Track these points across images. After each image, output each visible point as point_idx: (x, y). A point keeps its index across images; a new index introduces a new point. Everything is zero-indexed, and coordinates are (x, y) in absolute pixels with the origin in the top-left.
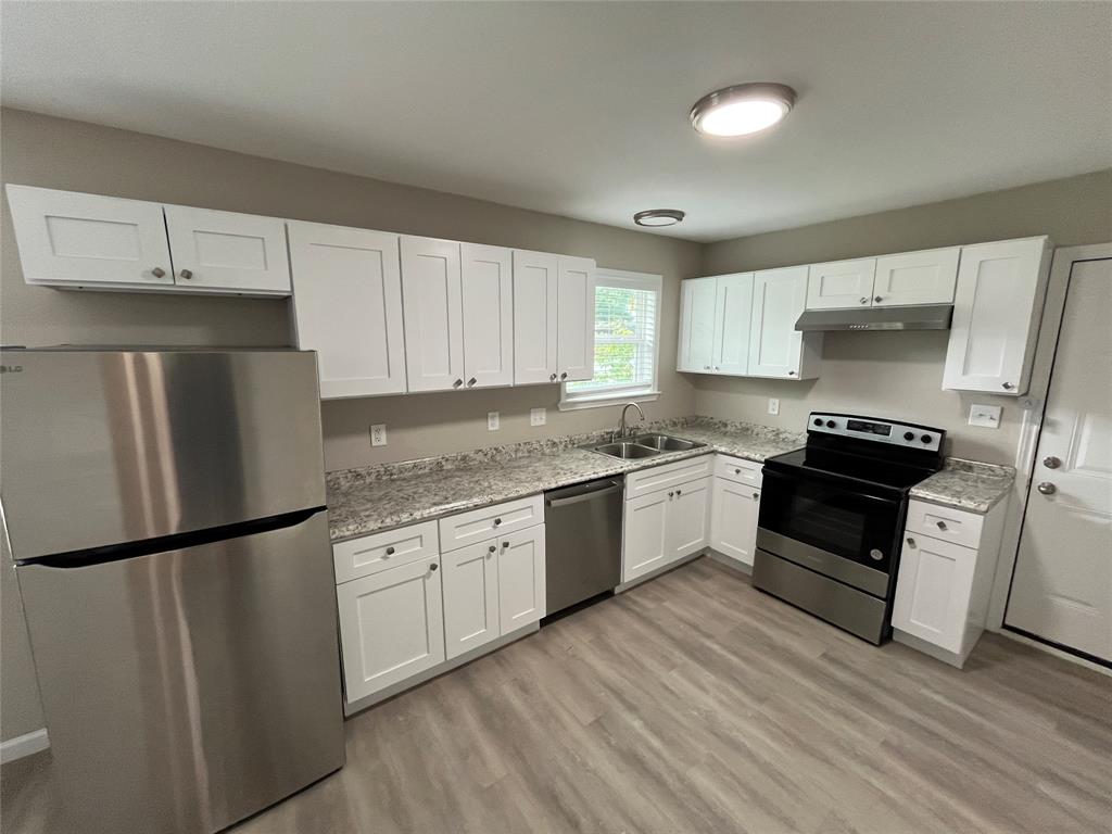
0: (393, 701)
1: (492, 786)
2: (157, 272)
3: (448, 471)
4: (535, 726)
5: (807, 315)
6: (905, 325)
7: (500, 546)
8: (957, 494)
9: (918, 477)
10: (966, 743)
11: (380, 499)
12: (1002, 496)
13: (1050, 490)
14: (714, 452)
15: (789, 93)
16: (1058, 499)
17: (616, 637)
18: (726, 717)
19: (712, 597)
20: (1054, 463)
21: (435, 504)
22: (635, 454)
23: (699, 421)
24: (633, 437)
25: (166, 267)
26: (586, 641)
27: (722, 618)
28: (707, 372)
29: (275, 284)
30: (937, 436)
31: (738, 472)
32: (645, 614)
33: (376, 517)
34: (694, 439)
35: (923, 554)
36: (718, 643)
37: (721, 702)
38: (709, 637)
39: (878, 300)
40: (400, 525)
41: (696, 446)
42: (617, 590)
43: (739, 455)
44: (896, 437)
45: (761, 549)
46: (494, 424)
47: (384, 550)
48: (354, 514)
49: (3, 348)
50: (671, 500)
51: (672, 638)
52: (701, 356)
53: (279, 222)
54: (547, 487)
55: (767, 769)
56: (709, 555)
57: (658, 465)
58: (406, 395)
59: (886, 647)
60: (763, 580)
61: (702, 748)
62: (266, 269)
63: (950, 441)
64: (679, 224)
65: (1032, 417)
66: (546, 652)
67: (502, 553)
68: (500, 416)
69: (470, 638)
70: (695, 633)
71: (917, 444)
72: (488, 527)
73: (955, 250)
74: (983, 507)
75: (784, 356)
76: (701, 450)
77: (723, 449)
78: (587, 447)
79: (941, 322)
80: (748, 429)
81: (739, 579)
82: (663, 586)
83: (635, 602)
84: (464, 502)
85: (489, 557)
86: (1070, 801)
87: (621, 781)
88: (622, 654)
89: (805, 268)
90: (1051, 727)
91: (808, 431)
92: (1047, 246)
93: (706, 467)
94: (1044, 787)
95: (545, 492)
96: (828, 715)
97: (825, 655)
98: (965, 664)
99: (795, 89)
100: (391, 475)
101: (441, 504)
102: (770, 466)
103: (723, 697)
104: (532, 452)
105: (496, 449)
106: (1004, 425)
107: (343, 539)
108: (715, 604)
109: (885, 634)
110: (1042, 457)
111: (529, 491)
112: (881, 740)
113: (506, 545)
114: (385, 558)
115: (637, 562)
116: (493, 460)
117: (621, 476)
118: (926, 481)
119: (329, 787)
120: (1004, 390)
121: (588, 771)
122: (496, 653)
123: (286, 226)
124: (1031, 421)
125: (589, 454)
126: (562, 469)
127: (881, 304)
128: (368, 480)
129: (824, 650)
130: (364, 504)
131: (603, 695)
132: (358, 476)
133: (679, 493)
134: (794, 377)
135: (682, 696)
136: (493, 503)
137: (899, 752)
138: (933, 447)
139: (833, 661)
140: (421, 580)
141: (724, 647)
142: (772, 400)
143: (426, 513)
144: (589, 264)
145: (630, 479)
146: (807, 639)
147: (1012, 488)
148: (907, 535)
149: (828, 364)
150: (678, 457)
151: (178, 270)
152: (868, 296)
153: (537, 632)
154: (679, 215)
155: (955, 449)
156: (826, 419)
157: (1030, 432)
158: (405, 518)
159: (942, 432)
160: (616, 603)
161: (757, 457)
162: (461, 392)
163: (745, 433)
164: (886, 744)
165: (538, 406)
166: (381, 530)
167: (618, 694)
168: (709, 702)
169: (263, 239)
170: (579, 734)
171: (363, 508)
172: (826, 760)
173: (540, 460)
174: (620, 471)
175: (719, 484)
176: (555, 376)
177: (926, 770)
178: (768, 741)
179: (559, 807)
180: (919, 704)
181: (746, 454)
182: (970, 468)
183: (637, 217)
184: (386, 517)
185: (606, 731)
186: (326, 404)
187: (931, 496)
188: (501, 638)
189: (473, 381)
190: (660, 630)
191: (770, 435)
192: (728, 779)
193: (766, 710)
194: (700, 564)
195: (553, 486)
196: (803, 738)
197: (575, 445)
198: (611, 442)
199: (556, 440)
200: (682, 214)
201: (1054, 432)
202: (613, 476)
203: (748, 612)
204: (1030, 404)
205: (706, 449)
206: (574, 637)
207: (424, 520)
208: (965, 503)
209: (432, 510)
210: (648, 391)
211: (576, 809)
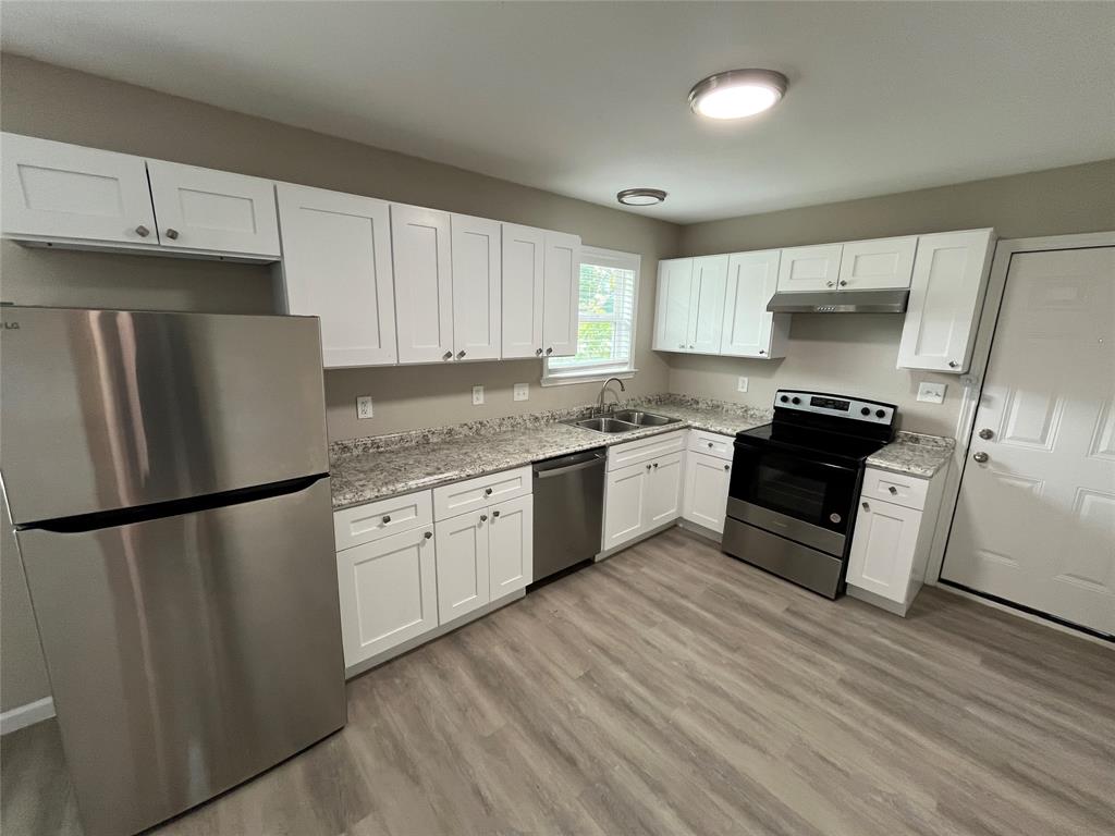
0: (387, 666)
1: (493, 735)
2: (142, 231)
3: (436, 444)
4: (528, 681)
5: (778, 297)
6: (857, 308)
7: (490, 516)
8: (907, 462)
9: (873, 448)
10: (908, 677)
11: (372, 470)
12: (944, 464)
13: (984, 458)
14: (688, 427)
15: (782, 81)
16: (990, 466)
17: (598, 600)
18: (703, 666)
19: (684, 562)
20: (988, 435)
21: (429, 474)
22: (614, 428)
23: (672, 399)
24: (611, 413)
25: (150, 226)
26: (570, 604)
27: (695, 580)
28: (682, 350)
29: (264, 248)
30: (890, 411)
31: (710, 445)
32: (625, 579)
33: (371, 486)
34: (669, 415)
35: (876, 516)
36: (693, 602)
37: (698, 653)
38: (684, 597)
39: (843, 284)
40: (396, 494)
41: (671, 421)
42: (598, 558)
43: (713, 429)
44: (854, 412)
45: (732, 518)
46: (479, 398)
47: (379, 520)
48: (348, 484)
49: (4, 304)
50: (648, 472)
51: (651, 600)
52: (677, 335)
53: (268, 183)
54: (535, 458)
55: (741, 707)
56: (681, 525)
57: (638, 438)
58: (397, 367)
59: (840, 600)
60: (731, 546)
61: (684, 693)
62: (255, 232)
63: (901, 415)
64: (662, 204)
65: (971, 394)
66: (533, 616)
67: (493, 521)
68: (485, 390)
69: (462, 604)
70: (671, 594)
71: (872, 419)
72: (479, 496)
73: (913, 238)
74: (929, 473)
75: (755, 336)
76: (676, 425)
77: (697, 424)
78: (568, 422)
79: (898, 306)
80: (718, 407)
81: (710, 546)
82: (639, 553)
83: (614, 569)
84: (457, 472)
85: (480, 525)
86: (993, 720)
87: (612, 725)
88: (606, 615)
89: (775, 252)
90: (976, 661)
91: (775, 408)
92: (991, 239)
93: (680, 442)
94: (972, 709)
95: (533, 463)
96: (792, 659)
97: (788, 610)
98: (907, 613)
99: (788, 76)
100: (378, 447)
101: (435, 474)
102: (741, 439)
103: (700, 649)
104: (516, 426)
105: (480, 423)
106: (947, 400)
107: (341, 507)
108: (688, 569)
109: (840, 589)
110: (978, 430)
111: (519, 462)
112: (839, 677)
113: (496, 514)
114: (381, 526)
115: (616, 530)
116: (477, 434)
117: (603, 449)
118: (880, 451)
119: (333, 744)
120: (950, 369)
121: (580, 717)
122: (486, 619)
123: (275, 188)
124: (971, 398)
125: (571, 428)
126: (548, 442)
127: (846, 288)
128: (355, 452)
129: (786, 606)
130: (356, 475)
131: (591, 651)
132: (345, 448)
133: (656, 465)
134: (764, 356)
135: (662, 648)
136: (484, 474)
137: (852, 687)
138: (886, 421)
139: (795, 614)
140: (415, 548)
141: (698, 605)
142: (741, 378)
143: (420, 482)
144: (573, 240)
145: (612, 451)
146: (774, 597)
147: (951, 459)
148: (862, 500)
149: (794, 344)
150: (656, 431)
151: (163, 229)
152: (834, 281)
153: (523, 598)
154: (661, 195)
155: (905, 423)
156: (791, 396)
157: (969, 408)
158: (400, 487)
159: (894, 407)
160: (597, 569)
161: (729, 431)
162: (450, 364)
163: (715, 410)
164: (842, 681)
165: (522, 381)
166: (378, 499)
167: (603, 649)
168: (688, 654)
169: (251, 200)
170: (571, 685)
171: (355, 478)
172: (793, 697)
173: (524, 434)
174: (603, 443)
175: (693, 459)
176: (541, 351)
177: (877, 701)
178: (741, 684)
179: (558, 750)
180: (869, 648)
181: (718, 429)
182: (917, 440)
183: (621, 195)
184: (382, 486)
185: (595, 682)
186: (328, 372)
187: (884, 464)
188: (490, 604)
189: (462, 354)
190: (640, 593)
191: (739, 412)
192: (707, 716)
193: (739, 658)
194: (673, 533)
195: (541, 457)
196: (770, 679)
197: (557, 420)
198: (590, 417)
199: (537, 415)
200: (664, 194)
201: (988, 407)
202: (596, 449)
203: (720, 575)
204: (971, 381)
205: (681, 424)
206: (558, 601)
207: (419, 489)
208: (914, 470)
209: (426, 479)
210: (625, 369)
211: (573, 749)
